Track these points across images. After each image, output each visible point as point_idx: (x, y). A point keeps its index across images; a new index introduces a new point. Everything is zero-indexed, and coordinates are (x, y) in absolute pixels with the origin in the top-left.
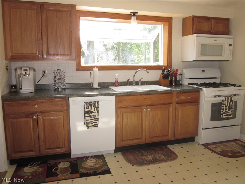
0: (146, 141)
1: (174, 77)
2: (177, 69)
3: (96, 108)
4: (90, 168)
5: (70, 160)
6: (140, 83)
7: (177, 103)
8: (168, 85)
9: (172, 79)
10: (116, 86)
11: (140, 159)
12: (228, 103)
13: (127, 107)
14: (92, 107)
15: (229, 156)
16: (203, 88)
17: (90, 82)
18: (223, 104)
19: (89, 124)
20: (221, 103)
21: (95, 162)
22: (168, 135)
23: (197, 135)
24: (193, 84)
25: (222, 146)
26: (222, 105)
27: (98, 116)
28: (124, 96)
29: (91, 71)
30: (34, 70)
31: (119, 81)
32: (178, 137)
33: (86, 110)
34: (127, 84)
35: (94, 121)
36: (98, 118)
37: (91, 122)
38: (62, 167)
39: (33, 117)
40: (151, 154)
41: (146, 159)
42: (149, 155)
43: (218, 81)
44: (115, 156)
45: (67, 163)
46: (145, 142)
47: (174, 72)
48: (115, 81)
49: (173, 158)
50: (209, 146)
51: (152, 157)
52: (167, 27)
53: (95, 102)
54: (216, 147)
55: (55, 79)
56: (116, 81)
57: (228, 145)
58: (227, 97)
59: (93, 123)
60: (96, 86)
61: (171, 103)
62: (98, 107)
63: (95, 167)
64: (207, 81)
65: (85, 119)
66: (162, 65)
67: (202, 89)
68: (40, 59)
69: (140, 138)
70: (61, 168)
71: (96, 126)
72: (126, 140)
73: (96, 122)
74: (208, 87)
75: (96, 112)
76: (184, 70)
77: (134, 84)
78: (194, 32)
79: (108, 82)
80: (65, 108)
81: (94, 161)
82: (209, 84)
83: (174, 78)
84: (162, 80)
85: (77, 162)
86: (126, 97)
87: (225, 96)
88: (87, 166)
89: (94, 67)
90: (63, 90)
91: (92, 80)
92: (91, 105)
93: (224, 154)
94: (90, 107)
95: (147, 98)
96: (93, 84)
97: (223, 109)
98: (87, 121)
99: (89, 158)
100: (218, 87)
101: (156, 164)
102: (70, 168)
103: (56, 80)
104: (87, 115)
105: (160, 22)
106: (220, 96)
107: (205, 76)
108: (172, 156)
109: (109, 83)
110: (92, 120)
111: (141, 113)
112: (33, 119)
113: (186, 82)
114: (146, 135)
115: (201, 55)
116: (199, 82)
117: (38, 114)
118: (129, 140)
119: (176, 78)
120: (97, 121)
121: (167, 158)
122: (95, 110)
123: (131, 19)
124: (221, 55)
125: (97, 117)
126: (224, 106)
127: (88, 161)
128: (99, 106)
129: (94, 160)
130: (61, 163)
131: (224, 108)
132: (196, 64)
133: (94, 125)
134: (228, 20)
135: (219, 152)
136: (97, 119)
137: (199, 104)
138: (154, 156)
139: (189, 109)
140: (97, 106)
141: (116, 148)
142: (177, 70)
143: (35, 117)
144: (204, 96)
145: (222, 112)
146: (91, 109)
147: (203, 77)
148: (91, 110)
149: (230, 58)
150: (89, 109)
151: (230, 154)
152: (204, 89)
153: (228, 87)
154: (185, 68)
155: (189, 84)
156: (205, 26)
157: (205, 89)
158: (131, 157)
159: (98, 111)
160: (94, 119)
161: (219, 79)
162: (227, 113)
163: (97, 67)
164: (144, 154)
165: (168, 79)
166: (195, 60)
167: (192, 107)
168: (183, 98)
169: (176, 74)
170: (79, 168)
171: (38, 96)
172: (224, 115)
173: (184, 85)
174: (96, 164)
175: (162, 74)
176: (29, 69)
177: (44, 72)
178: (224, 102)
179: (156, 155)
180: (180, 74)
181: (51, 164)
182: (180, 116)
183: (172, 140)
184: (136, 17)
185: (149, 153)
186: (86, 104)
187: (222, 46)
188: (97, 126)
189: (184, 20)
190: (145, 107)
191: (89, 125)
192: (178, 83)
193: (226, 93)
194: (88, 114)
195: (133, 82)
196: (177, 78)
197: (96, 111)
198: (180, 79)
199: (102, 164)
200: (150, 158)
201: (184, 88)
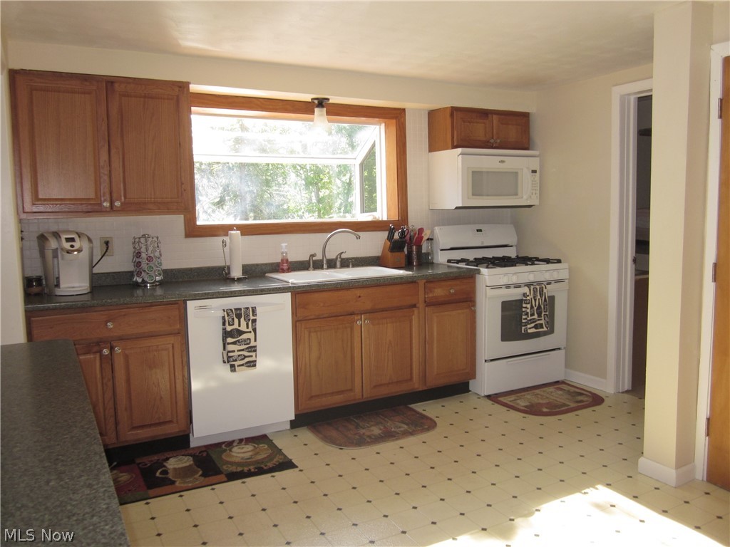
0: (363, 395)
1: (416, 246)
2: (420, 227)
3: (250, 323)
4: (246, 462)
5: (191, 451)
6: (338, 264)
7: (429, 304)
8: (403, 265)
9: (410, 252)
10: (283, 271)
11: (355, 434)
12: (535, 300)
13: (318, 318)
14: (242, 319)
15: (544, 412)
16: (481, 269)
17: (223, 264)
18: (526, 303)
19: (236, 360)
20: (521, 301)
21: (252, 451)
22: (411, 379)
23: (474, 376)
24: (458, 262)
25: (529, 397)
26: (524, 305)
27: (255, 340)
28: (311, 292)
29: (225, 238)
30: (90, 240)
31: (289, 260)
32: (433, 382)
33: (229, 328)
34: (310, 266)
35: (246, 354)
36: (256, 347)
37: (239, 356)
38: (176, 466)
39: (101, 351)
40: (377, 424)
41: (368, 433)
42: (372, 426)
43: (511, 253)
44: (295, 436)
45: (186, 458)
46: (361, 397)
47: (415, 234)
48: (280, 261)
49: (426, 427)
50: (502, 399)
51: (381, 429)
52: (393, 130)
53: (247, 308)
54: (515, 400)
55: (138, 260)
56: (282, 260)
57: (542, 393)
58: (532, 287)
59: (245, 357)
60: (237, 273)
61: (414, 306)
62: (254, 321)
63: (254, 459)
64: (490, 254)
65: (224, 349)
66: (385, 218)
67: (479, 272)
68: (106, 211)
69: (351, 390)
70: (175, 469)
71: (252, 364)
72: (318, 396)
73: (252, 356)
74: (491, 266)
75: (250, 332)
76: (437, 229)
77: (325, 266)
78: (455, 144)
79: (262, 264)
80: (178, 326)
81: (249, 447)
82: (492, 261)
83: (414, 248)
84: (389, 254)
85: (208, 454)
86: (316, 295)
87: (528, 285)
88: (237, 460)
89: (230, 227)
90: (156, 285)
91: (228, 259)
92: (239, 316)
93: (533, 410)
94: (236, 321)
95: (362, 295)
96: (229, 268)
97: (527, 314)
98: (230, 354)
99: (235, 444)
100: (512, 266)
101: (393, 440)
102: (198, 466)
103: (140, 262)
104: (230, 340)
105: (377, 119)
106: (518, 286)
107: (483, 243)
108: (425, 424)
109: (266, 264)
110: (243, 350)
111: (349, 330)
112: (101, 356)
113: (441, 258)
114: (364, 382)
115: (473, 195)
116: (471, 255)
117: (114, 344)
118: (325, 395)
119: (419, 247)
120: (253, 354)
121: (413, 428)
122: (248, 328)
123: (313, 113)
124: (516, 194)
125: (253, 344)
126: (529, 306)
127: (235, 449)
128: (258, 318)
129: (247, 446)
130: (171, 459)
131: (528, 311)
132: (463, 215)
133: (247, 363)
134: (525, 116)
135: (524, 408)
136: (253, 349)
137: (474, 306)
138: (385, 427)
139: (455, 316)
140: (252, 317)
141: (296, 415)
142: (421, 230)
143: (106, 352)
144: (484, 286)
145: (523, 321)
146: (239, 325)
147: (480, 245)
148: (239, 328)
149: (534, 201)
150: (236, 326)
151: (545, 410)
152: (484, 270)
153: (533, 264)
154: (438, 225)
155: (449, 261)
156: (479, 130)
157: (486, 270)
158: (334, 433)
159: (255, 330)
160: (247, 348)
161: (514, 249)
162: (535, 322)
163: (239, 227)
164: (361, 424)
165: (403, 251)
166: (461, 205)
167: (460, 311)
168: (439, 292)
169: (420, 238)
170: (219, 465)
171: (114, 300)
172: (529, 326)
173: (439, 264)
174: (256, 454)
175: (388, 239)
176: (79, 237)
177: (107, 243)
178: (528, 298)
179: (388, 424)
180: (428, 239)
181: (146, 465)
182: (435, 334)
183: (420, 389)
184: (325, 109)
185: (372, 423)
186: (228, 315)
187: (517, 173)
188: (255, 366)
189: (432, 114)
190: (359, 317)
191: (236, 363)
192: (425, 261)
193: (531, 278)
194: (233, 337)
195: (322, 261)
196: (423, 248)
197: (250, 329)
198: (430, 251)
199: (270, 451)
200: (376, 431)
201: (440, 271)
